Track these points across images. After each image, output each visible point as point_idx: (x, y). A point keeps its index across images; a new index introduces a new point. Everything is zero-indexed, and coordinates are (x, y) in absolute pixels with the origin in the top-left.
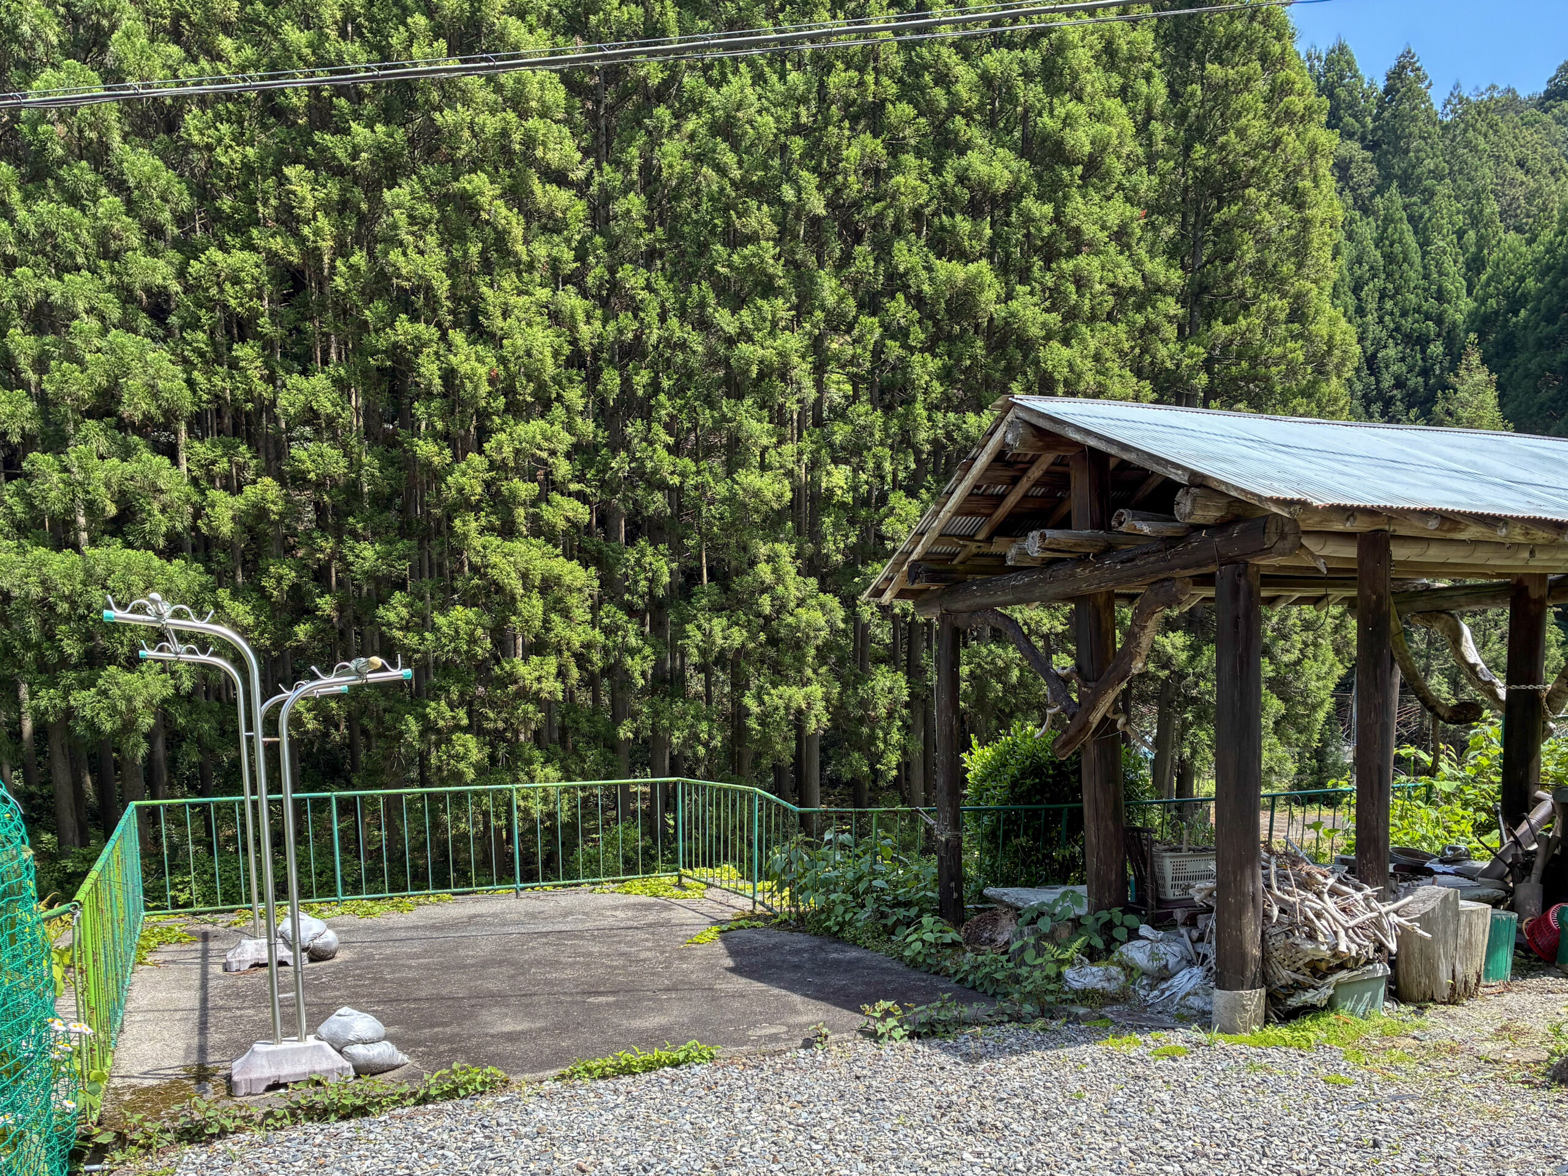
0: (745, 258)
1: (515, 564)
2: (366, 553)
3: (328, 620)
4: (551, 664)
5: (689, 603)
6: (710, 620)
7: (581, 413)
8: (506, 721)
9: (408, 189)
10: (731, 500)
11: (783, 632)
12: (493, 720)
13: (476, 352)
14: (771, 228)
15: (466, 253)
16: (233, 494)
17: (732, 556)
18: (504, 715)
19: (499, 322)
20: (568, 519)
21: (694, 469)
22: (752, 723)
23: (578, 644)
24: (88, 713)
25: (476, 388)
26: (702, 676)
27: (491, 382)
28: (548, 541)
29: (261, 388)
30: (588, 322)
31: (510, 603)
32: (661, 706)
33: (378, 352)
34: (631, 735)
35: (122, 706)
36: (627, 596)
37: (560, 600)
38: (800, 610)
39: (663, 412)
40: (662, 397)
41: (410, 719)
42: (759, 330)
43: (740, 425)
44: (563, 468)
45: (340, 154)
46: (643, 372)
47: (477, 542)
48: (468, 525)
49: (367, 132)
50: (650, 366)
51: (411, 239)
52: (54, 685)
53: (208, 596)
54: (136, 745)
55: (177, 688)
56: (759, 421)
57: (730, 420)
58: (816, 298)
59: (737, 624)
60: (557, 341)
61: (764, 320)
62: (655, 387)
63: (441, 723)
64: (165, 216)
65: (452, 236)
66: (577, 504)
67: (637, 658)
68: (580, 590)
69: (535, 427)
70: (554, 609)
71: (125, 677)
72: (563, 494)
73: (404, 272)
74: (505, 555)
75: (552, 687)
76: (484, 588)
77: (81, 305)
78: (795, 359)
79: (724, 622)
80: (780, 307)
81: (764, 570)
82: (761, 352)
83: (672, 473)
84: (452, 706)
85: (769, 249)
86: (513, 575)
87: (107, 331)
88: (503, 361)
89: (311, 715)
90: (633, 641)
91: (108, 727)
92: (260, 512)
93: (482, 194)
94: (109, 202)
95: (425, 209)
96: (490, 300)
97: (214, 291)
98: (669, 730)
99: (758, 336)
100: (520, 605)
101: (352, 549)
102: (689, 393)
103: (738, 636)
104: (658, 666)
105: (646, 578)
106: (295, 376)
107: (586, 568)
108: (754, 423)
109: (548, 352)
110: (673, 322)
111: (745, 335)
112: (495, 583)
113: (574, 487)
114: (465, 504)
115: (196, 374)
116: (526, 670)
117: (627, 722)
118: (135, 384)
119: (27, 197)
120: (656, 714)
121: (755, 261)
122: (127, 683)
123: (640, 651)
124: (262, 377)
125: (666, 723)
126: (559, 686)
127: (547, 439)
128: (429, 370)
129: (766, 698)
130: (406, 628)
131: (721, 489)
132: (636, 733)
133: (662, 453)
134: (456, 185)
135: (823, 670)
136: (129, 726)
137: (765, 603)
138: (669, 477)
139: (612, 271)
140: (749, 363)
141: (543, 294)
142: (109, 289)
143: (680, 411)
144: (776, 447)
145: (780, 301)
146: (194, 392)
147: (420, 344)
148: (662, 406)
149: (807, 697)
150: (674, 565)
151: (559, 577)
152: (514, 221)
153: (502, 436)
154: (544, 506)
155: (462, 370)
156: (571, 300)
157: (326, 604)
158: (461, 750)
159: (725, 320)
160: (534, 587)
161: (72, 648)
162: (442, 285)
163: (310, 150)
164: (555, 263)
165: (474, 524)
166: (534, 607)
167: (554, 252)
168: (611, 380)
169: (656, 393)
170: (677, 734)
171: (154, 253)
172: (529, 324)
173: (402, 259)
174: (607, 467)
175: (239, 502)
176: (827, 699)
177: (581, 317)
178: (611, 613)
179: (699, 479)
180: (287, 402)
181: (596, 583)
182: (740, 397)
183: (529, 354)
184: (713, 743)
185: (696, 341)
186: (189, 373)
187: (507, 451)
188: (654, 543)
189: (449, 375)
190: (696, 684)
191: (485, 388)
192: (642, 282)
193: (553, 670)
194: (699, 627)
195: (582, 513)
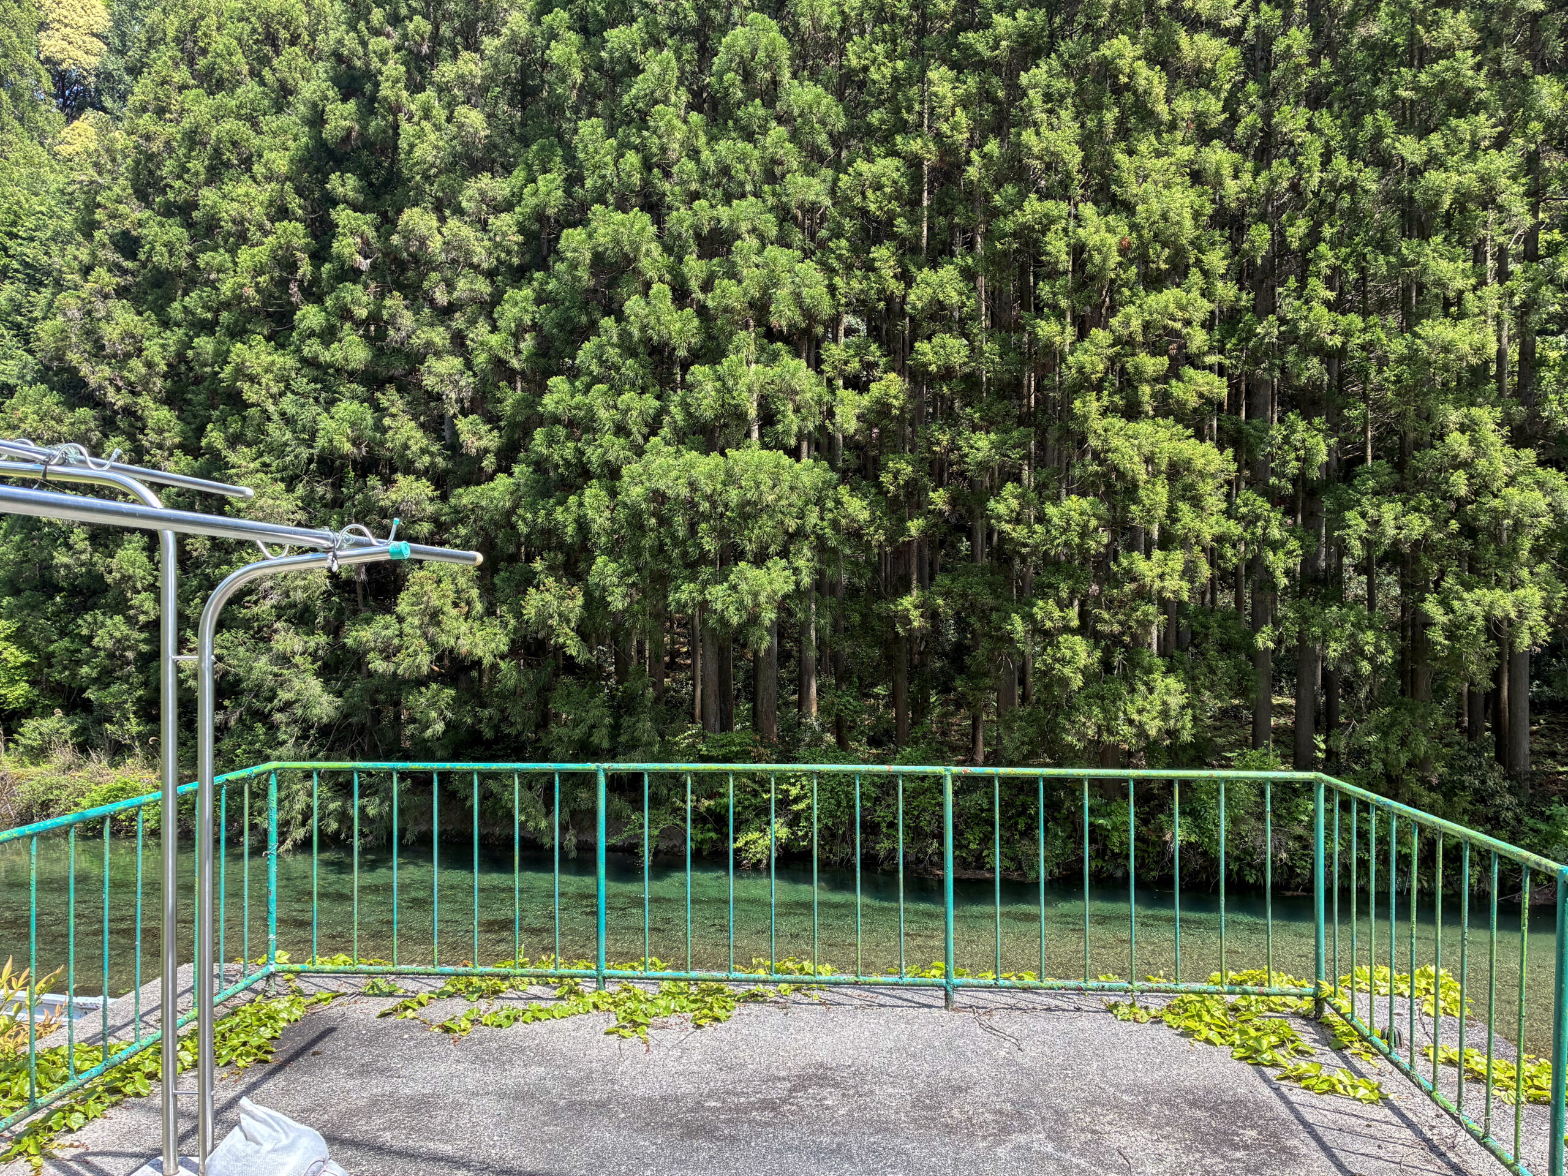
0: (1435, 75)
1: (1139, 447)
2: (980, 444)
3: (941, 513)
4: (1178, 559)
5: (1351, 485)
6: (1379, 506)
7: (1222, 277)
8: (1121, 623)
9: (1045, 68)
10: (1411, 358)
11: (1484, 519)
12: (1109, 623)
13: (1107, 223)
14: (1470, 35)
15: (1101, 121)
16: (861, 393)
17: (1412, 428)
18: (1121, 617)
19: (1134, 189)
20: (1201, 395)
21: (1361, 325)
22: (1437, 635)
23: (1209, 538)
24: (719, 606)
25: (1105, 260)
26: (1364, 578)
27: (1123, 252)
28: (1178, 421)
29: (895, 287)
30: (1236, 177)
31: (1131, 490)
32: (1310, 610)
33: (1005, 235)
34: (1271, 645)
35: (748, 601)
36: (1273, 480)
37: (1191, 487)
38: (1510, 490)
39: (1323, 264)
40: (1323, 248)
41: (1016, 618)
42: (1453, 154)
43: (1424, 270)
44: (1198, 339)
45: (981, 48)
46: (1299, 222)
47: (1097, 424)
48: (1089, 406)
49: (1008, 21)
50: (1311, 214)
51: (1044, 116)
52: (693, 579)
53: (831, 493)
54: (761, 638)
55: (797, 584)
56: (1452, 260)
57: (1413, 263)
58: (1532, 108)
59: (1417, 509)
60: (1198, 202)
61: (1461, 142)
62: (1314, 237)
63: (1049, 624)
64: (822, 138)
65: (1087, 105)
66: (1213, 377)
67: (1281, 554)
68: (1213, 476)
69: (1169, 296)
70: (1183, 498)
71: (752, 573)
72: (1196, 367)
73: (1035, 150)
74: (1128, 437)
75: (1175, 586)
76: (1104, 475)
77: (744, 227)
78: (1503, 181)
79: (1399, 507)
80: (1484, 125)
81: (1458, 443)
82: (1455, 178)
83: (1332, 333)
84: (1062, 605)
85: (1466, 59)
86: (1136, 459)
87: (764, 246)
88: (1134, 227)
89: (917, 613)
90: (1275, 533)
91: (735, 620)
92: (882, 409)
93: (1121, 56)
94: (778, 131)
95: (1061, 84)
96: (1125, 166)
97: (858, 200)
98: (1324, 639)
99: (1451, 161)
100: (1142, 493)
101: (967, 439)
102: (1357, 239)
103: (1417, 525)
104: (1308, 561)
105: (1298, 459)
106: (925, 270)
107: (1222, 450)
108: (1444, 264)
109: (1187, 214)
110: (1340, 161)
111: (1434, 161)
112: (1115, 468)
113: (1212, 359)
114: (1084, 384)
115: (837, 280)
116: (1146, 567)
117: (1267, 629)
118: (782, 294)
119: (712, 139)
120: (1305, 619)
121: (1449, 75)
122: (756, 578)
123: (1283, 543)
124: (895, 276)
125: (1316, 630)
126: (1185, 585)
127: (1182, 308)
128: (1057, 247)
129: (1456, 604)
130: (1017, 521)
131: (1398, 347)
132: (1279, 642)
133: (1320, 310)
134: (1094, 54)
135: (1542, 568)
136: (754, 619)
137: (1460, 483)
138: (1327, 338)
139: (1267, 116)
140: (1439, 193)
141: (1184, 153)
142: (770, 210)
143: (1345, 261)
144: (1475, 289)
145: (1482, 117)
146: (833, 296)
147: (1047, 223)
148: (1321, 257)
149: (1518, 604)
150: (1333, 441)
151: (1189, 461)
152: (1156, 81)
153: (1131, 309)
154: (1174, 382)
155: (1091, 243)
156: (1218, 156)
157: (939, 498)
158: (1068, 653)
159: (1410, 149)
160: (1160, 472)
161: (709, 544)
162: (1074, 157)
163: (955, 52)
164: (1200, 119)
165: (1095, 405)
166: (1159, 494)
167: (1200, 107)
168: (1260, 236)
169: (1315, 244)
170: (1333, 645)
171: (811, 173)
172: (1168, 186)
173: (1033, 137)
174: (1251, 333)
175: (865, 400)
176: (1547, 606)
177: (1227, 171)
178: (1252, 501)
179: (1368, 337)
180: (915, 298)
181: (1233, 467)
182: (1425, 237)
183: (1165, 217)
184: (1381, 658)
185: (1370, 180)
186: (831, 279)
187: (1136, 324)
188: (1307, 416)
189: (1078, 251)
190: (1356, 586)
191: (1115, 259)
192: (1302, 122)
193: (1179, 566)
194: (1363, 515)
195: (1219, 388)
